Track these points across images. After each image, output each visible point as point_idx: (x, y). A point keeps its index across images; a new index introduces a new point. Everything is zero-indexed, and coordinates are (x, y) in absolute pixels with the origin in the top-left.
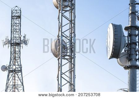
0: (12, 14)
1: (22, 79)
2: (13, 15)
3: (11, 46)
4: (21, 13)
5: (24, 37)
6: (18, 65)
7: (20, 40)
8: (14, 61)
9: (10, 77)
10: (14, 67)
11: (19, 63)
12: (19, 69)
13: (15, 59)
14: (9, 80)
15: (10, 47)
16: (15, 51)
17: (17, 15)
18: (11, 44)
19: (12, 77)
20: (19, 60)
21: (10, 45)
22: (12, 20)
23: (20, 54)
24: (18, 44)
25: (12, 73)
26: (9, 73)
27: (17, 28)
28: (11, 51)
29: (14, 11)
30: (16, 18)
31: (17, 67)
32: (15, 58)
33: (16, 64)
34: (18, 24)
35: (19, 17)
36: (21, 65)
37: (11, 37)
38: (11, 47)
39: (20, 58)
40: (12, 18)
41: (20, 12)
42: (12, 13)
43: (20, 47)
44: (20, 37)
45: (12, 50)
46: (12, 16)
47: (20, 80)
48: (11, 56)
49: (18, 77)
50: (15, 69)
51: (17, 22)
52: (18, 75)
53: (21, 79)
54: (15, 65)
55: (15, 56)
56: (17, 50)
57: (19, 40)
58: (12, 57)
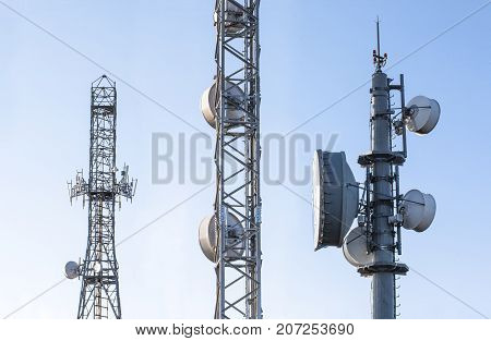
0: (93, 101)
1: (119, 307)
2: (96, 104)
3: (91, 200)
4: (115, 97)
5: (123, 173)
6: (109, 261)
7: (114, 184)
8: (98, 248)
9: (87, 298)
10: (98, 268)
11: (111, 253)
12: (111, 273)
13: (100, 240)
14: (84, 306)
15: (87, 203)
16: (101, 216)
17: (107, 104)
18: (91, 194)
19: (92, 298)
20: (111, 246)
21: (87, 197)
22: (92, 117)
23: (113, 227)
24: (108, 196)
25: (92, 286)
26: (86, 284)
27: (106, 145)
28: (90, 217)
29: (97, 92)
30: (104, 114)
31: (105, 265)
32: (101, 237)
33: (104, 257)
34: (108, 133)
35: (111, 110)
36: (115, 261)
37: (91, 172)
38: (90, 204)
39: (113, 238)
40: (93, 114)
41: (113, 94)
42: (93, 97)
43: (113, 205)
44: (114, 174)
45: (93, 214)
46: (93, 107)
47: (113, 306)
48: (90, 231)
49: (109, 299)
50: (101, 272)
51: (107, 126)
52: (106, 291)
53: (115, 304)
54: (100, 261)
55: (101, 233)
56: (105, 213)
57: (111, 183)
58: (93, 235)
